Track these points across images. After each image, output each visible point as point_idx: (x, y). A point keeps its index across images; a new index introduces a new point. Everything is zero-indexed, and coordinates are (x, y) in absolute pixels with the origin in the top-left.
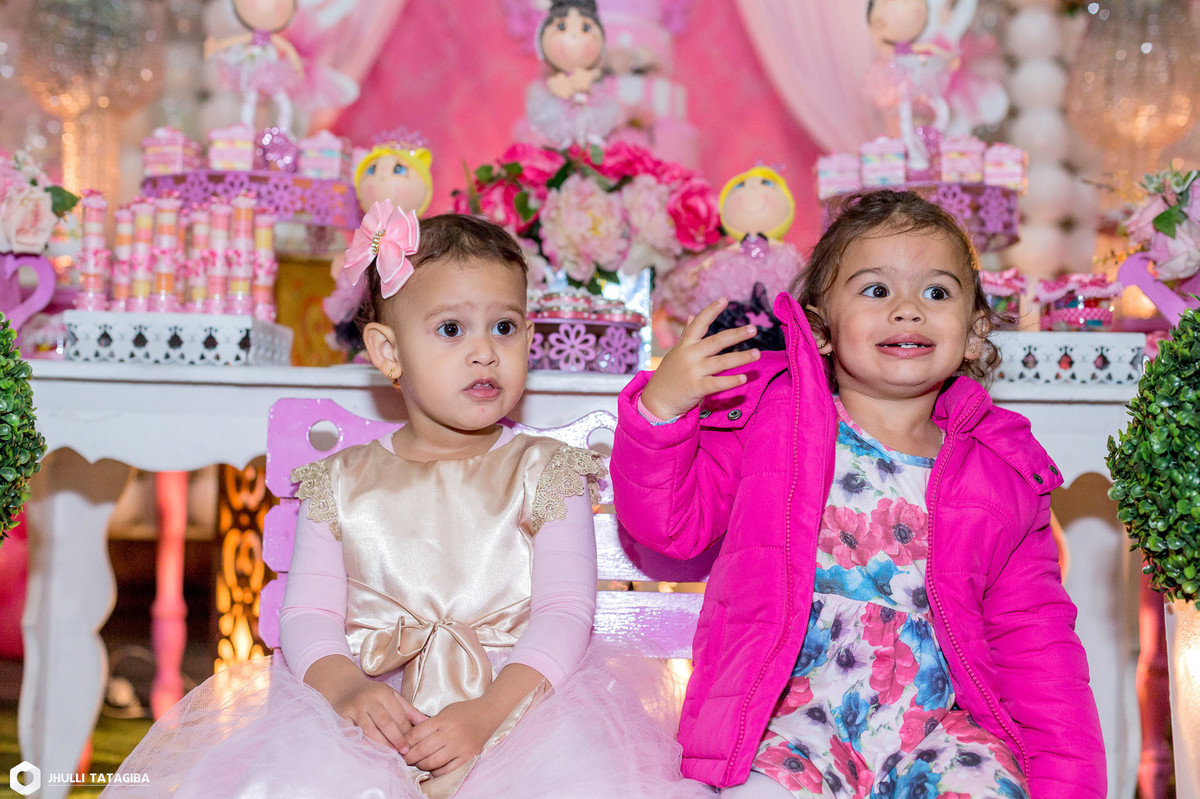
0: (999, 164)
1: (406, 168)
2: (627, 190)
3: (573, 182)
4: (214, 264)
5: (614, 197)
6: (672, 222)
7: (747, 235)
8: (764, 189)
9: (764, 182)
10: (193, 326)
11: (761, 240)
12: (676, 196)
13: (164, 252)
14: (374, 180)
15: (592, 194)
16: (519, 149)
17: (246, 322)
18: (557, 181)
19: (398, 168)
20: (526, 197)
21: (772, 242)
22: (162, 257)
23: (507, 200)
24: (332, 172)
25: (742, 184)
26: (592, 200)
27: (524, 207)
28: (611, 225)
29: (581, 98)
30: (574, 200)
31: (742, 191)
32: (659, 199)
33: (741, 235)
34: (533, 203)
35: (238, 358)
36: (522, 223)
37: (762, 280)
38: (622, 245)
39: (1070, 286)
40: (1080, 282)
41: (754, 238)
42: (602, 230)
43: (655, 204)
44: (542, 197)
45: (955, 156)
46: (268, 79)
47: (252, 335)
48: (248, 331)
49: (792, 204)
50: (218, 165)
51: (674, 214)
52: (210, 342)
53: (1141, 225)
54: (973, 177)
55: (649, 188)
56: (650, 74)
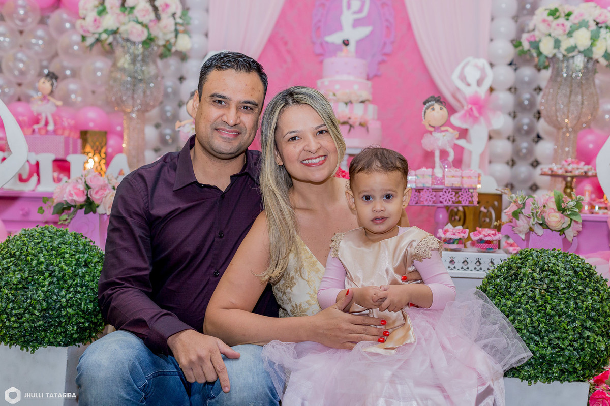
40: (484, 234)
54: (457, 185)
56: (367, 102)
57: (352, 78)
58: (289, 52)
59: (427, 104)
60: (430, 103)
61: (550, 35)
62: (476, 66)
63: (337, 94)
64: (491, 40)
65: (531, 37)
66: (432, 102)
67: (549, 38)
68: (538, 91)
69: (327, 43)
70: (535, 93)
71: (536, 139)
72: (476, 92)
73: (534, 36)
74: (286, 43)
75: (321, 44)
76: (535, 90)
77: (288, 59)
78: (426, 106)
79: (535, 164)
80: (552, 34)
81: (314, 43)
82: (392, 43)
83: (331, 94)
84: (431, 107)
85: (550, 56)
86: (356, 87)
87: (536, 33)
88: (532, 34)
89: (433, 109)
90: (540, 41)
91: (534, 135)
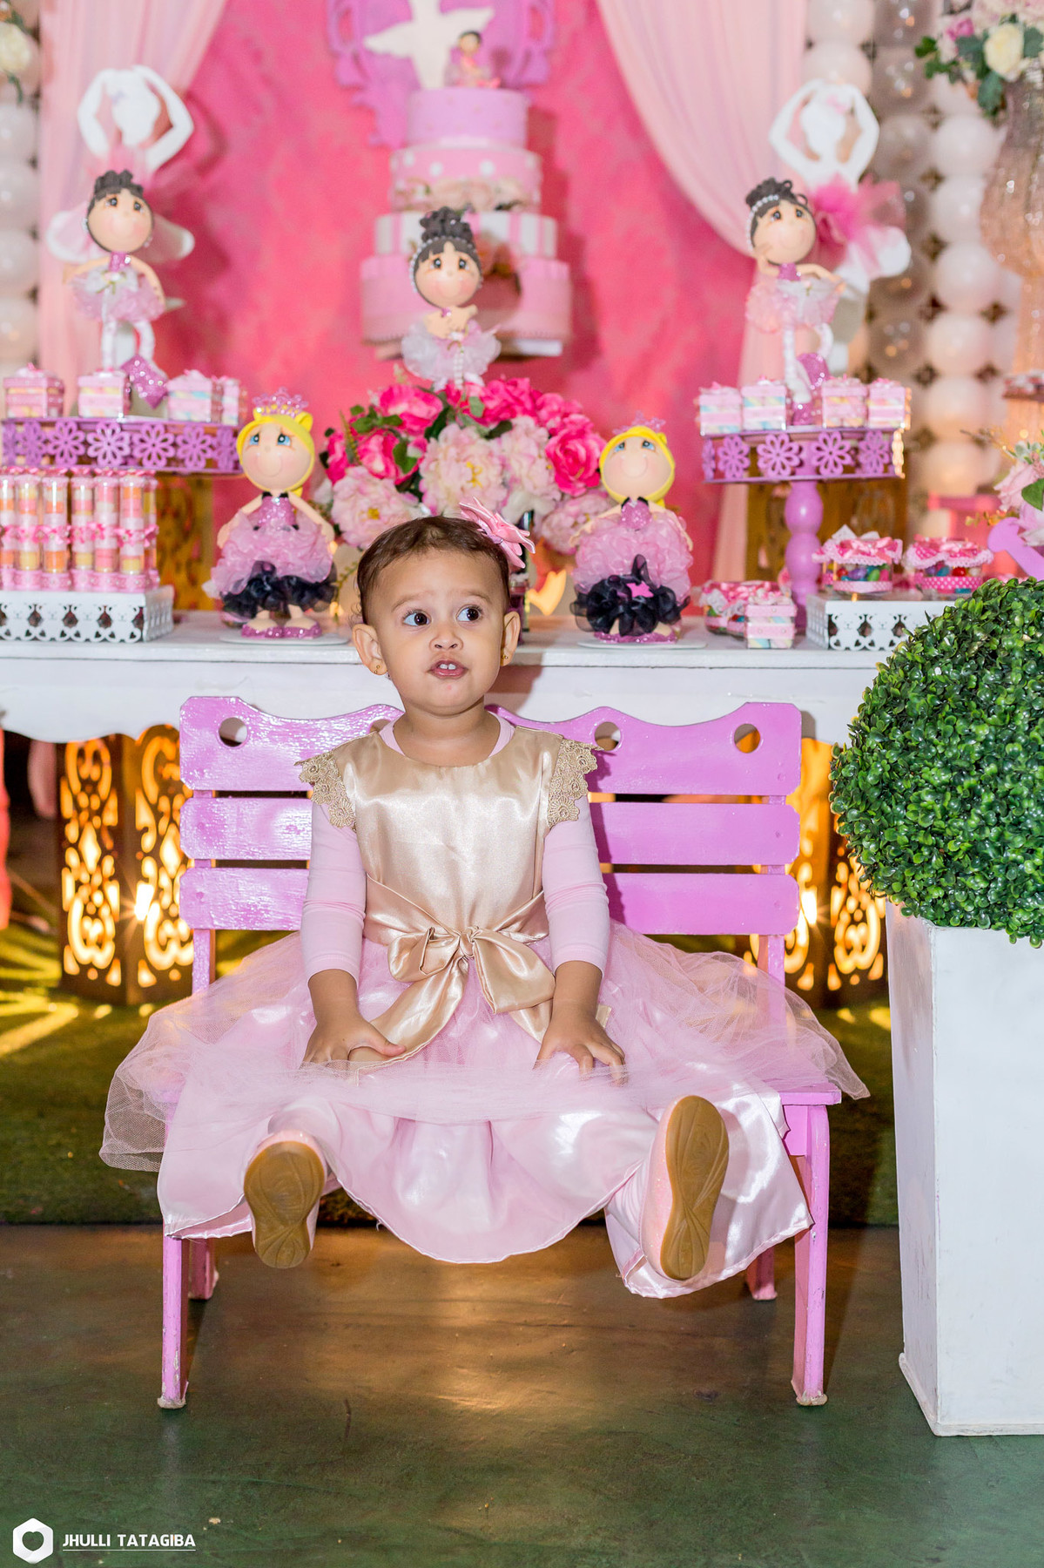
0: (882, 401)
1: (290, 437)
2: (505, 437)
3: (451, 430)
4: (102, 537)
5: (493, 443)
6: (551, 467)
7: (628, 500)
8: (645, 452)
9: (645, 444)
10: (87, 604)
11: (641, 503)
12: (555, 440)
13: (54, 531)
14: (258, 451)
15: (472, 443)
16: (396, 391)
17: (140, 600)
18: (434, 428)
19: (282, 438)
20: (405, 444)
21: (653, 507)
22: (52, 535)
23: (386, 450)
24: (203, 414)
25: (623, 445)
26: (472, 450)
27: (402, 458)
28: (491, 474)
29: (458, 336)
30: (453, 451)
31: (623, 454)
32: (539, 445)
33: (622, 498)
34: (412, 452)
35: (133, 636)
36: (402, 476)
37: (643, 552)
38: (503, 493)
39: (940, 557)
40: (949, 551)
41: (634, 503)
42: (481, 478)
43: (534, 451)
44: (422, 446)
45: (836, 400)
46: (130, 308)
47: (145, 612)
48: (141, 608)
49: (672, 465)
50: (87, 412)
51: (552, 457)
52: (105, 620)
53: (1011, 493)
54: (854, 422)
55: (527, 433)
56: (516, 209)
57: (482, 142)
58: (267, 81)
59: (759, 204)
60: (765, 200)
61: (1013, 19)
62: (833, 103)
63: (434, 188)
64: (810, 45)
65: (961, 25)
66: (771, 198)
67: (1009, 27)
68: (932, 181)
69: (371, 54)
70: (924, 188)
71: (929, 310)
72: (838, 177)
73: (969, 22)
74: (257, 57)
75: (356, 60)
76: (924, 178)
77: (267, 100)
78: (755, 209)
79: (926, 376)
80: (1022, 18)
81: (336, 56)
82: (547, 53)
83: (420, 189)
84: (772, 211)
85: (1012, 77)
86: (487, 168)
87: (975, 14)
88: (962, 17)
89: (778, 216)
90: (986, 37)
91: (923, 300)
